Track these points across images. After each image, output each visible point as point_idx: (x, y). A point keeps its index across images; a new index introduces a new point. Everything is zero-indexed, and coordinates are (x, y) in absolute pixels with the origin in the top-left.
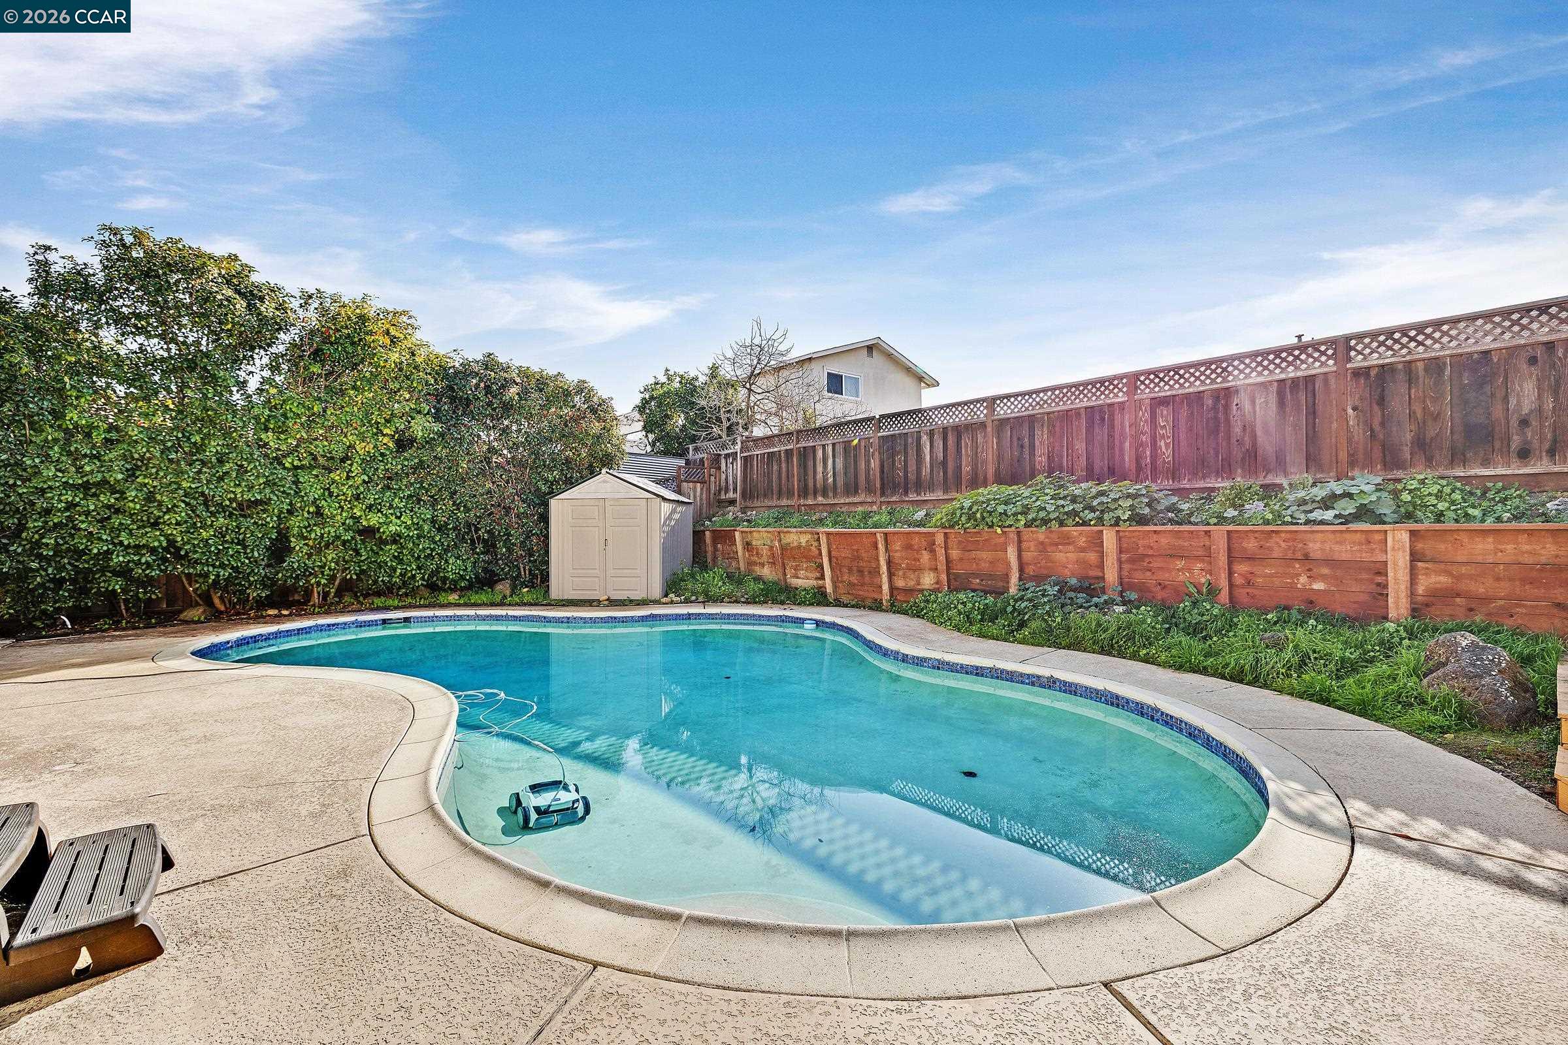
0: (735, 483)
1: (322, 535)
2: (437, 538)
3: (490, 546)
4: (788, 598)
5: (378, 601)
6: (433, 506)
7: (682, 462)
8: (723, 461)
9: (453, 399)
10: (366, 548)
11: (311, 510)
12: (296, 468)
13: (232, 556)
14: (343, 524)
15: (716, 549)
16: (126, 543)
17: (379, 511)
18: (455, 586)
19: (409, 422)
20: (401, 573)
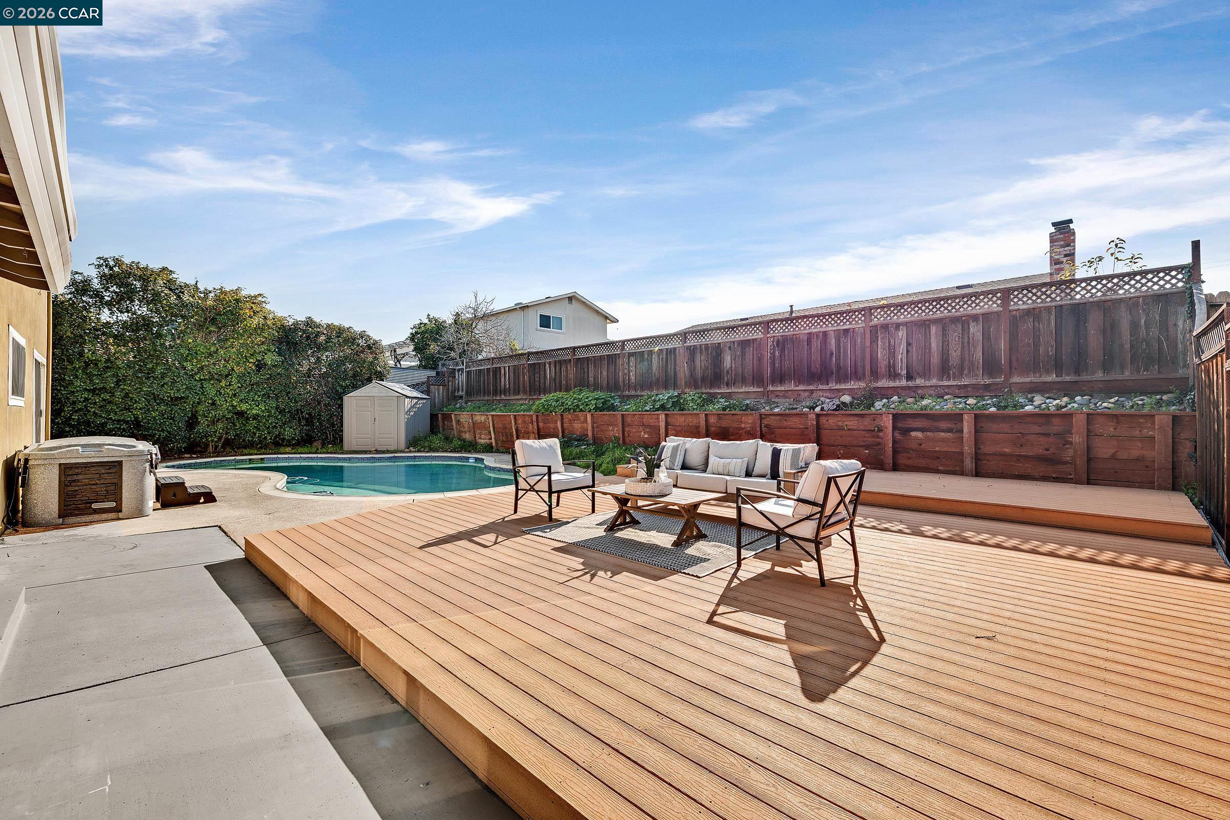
0: (462, 386)
1: (215, 415)
2: (279, 417)
3: (309, 421)
4: (473, 449)
5: (246, 451)
6: (277, 400)
7: (433, 373)
8: (457, 373)
9: (288, 343)
10: (239, 422)
11: (210, 402)
12: (201, 380)
13: (168, 425)
14: (227, 409)
15: (444, 424)
16: (114, 418)
17: (247, 402)
18: (289, 443)
19: (264, 356)
20: (258, 436)
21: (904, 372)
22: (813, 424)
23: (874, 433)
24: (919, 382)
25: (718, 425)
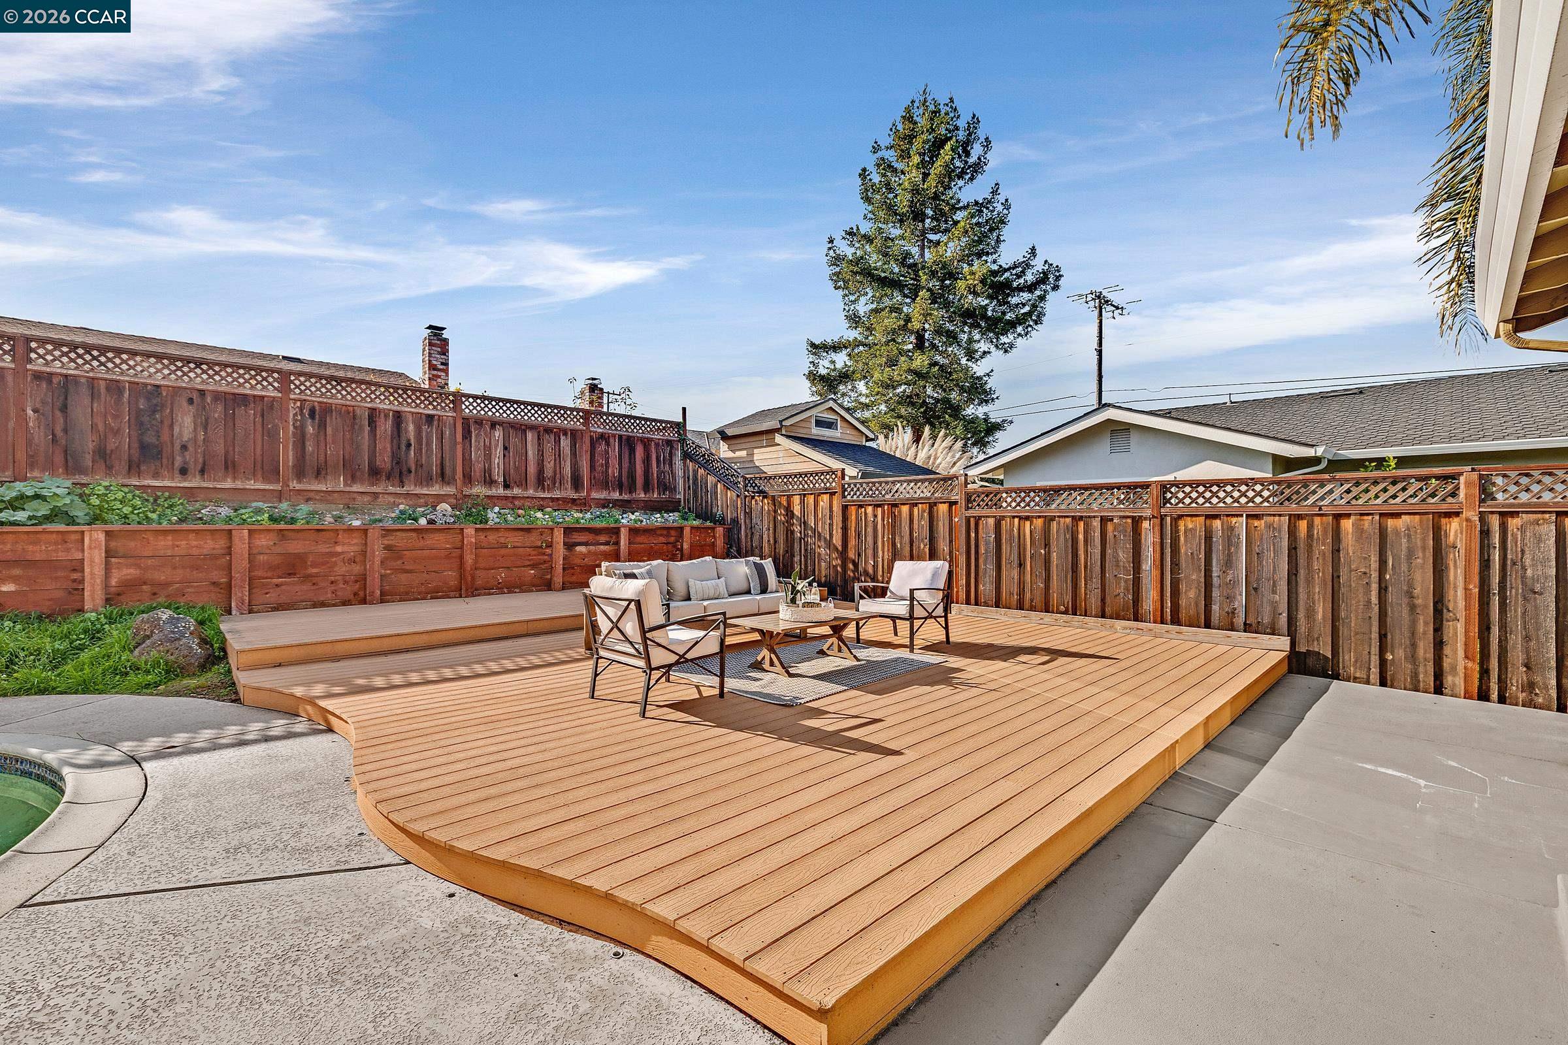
21: (501, 479)
22: (471, 542)
23: (540, 550)
24: (517, 491)
25: (279, 550)
